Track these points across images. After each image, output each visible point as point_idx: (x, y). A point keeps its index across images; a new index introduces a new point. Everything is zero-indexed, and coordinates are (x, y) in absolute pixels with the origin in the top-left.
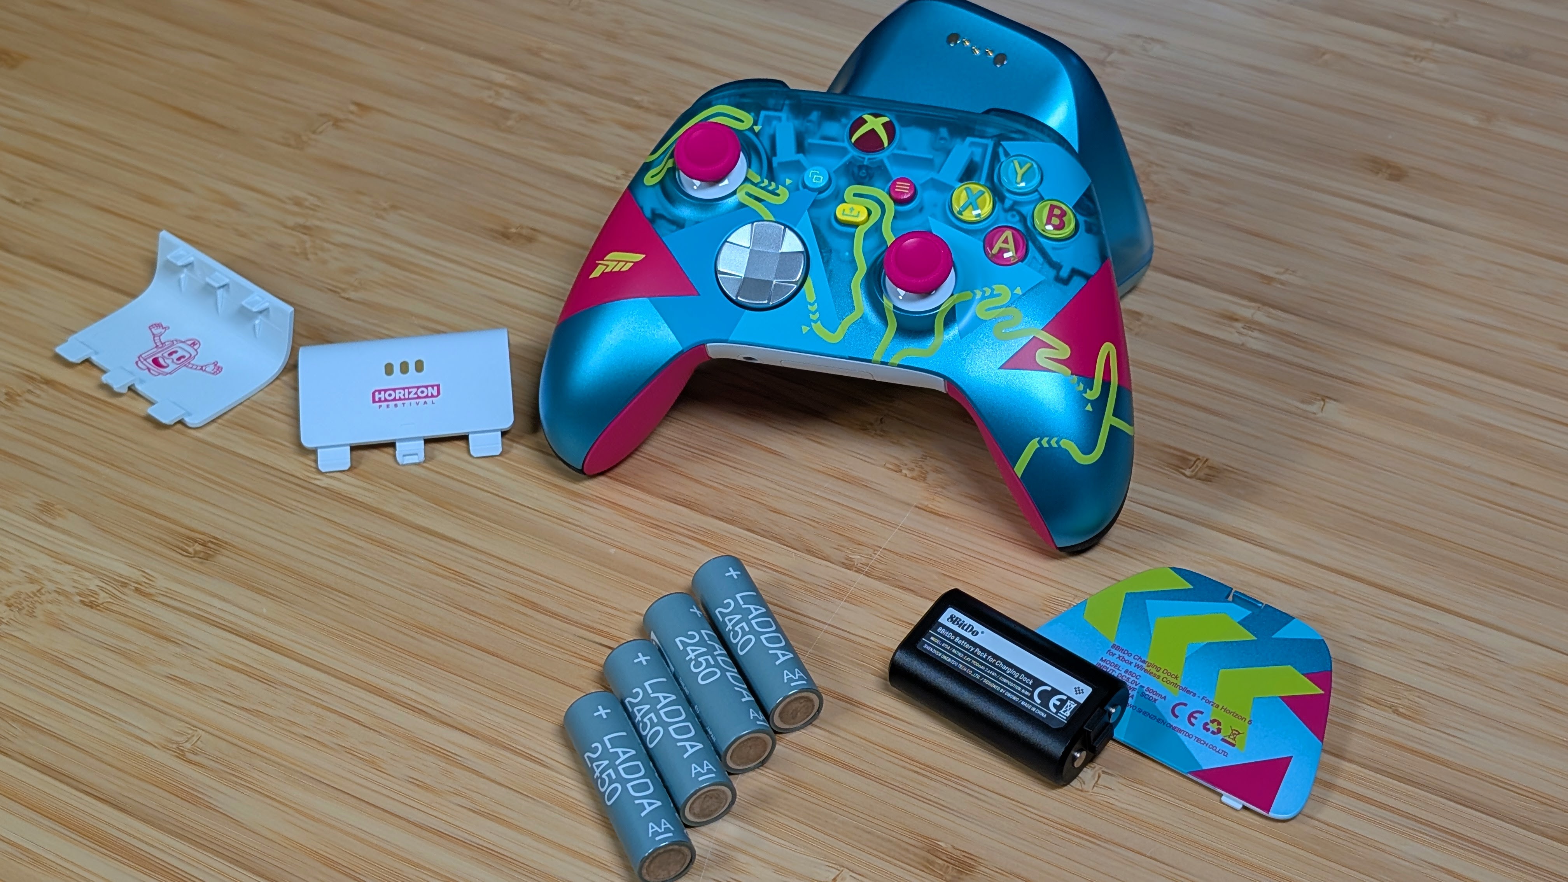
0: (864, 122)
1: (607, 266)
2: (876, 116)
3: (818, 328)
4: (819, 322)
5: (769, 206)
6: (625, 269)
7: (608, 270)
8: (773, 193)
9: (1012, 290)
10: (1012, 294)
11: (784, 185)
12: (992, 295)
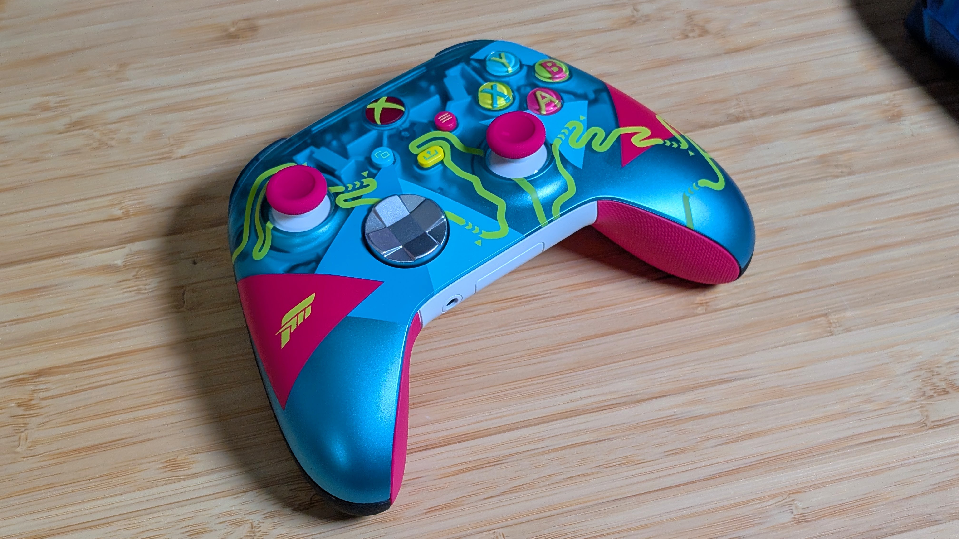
0: (373, 109)
1: (290, 327)
2: (376, 101)
3: (486, 235)
4: (483, 231)
5: (368, 196)
6: (308, 315)
7: (294, 328)
8: (362, 187)
9: (578, 119)
10: (581, 121)
11: (364, 177)
12: (571, 132)
